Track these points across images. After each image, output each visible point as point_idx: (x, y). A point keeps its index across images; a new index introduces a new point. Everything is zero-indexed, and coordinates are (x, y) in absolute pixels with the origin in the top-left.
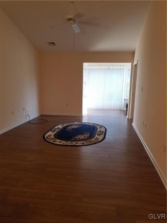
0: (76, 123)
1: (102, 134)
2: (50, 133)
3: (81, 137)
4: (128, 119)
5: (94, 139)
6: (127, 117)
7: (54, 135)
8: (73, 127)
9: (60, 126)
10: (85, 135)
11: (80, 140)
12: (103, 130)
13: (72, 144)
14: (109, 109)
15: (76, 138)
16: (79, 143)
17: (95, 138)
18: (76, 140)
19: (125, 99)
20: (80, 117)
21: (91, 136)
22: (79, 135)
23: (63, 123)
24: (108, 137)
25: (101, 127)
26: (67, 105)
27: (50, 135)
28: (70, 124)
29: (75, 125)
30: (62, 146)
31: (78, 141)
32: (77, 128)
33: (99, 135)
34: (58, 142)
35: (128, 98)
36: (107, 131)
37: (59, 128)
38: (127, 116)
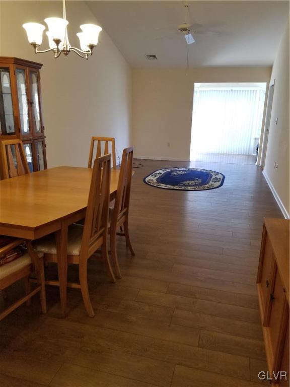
0: (182, 169)
1: (218, 181)
2: (150, 178)
3: (192, 183)
4: (258, 166)
5: (207, 185)
6: (256, 164)
7: (157, 180)
8: (179, 173)
9: (162, 172)
10: (196, 181)
11: (190, 186)
12: (220, 176)
13: (181, 189)
14: (230, 153)
15: (184, 183)
16: (189, 188)
17: (210, 184)
18: (184, 185)
19: (256, 139)
20: (188, 162)
21: (204, 182)
22: (188, 180)
23: (164, 169)
24: (226, 184)
25: (217, 173)
26: (169, 144)
27: (153, 180)
28: (174, 169)
29: (181, 170)
30: (170, 190)
31: (187, 186)
32: (185, 174)
33: (215, 182)
34: (163, 186)
35: (259, 137)
36: (226, 178)
37: (160, 173)
38: (257, 162)
